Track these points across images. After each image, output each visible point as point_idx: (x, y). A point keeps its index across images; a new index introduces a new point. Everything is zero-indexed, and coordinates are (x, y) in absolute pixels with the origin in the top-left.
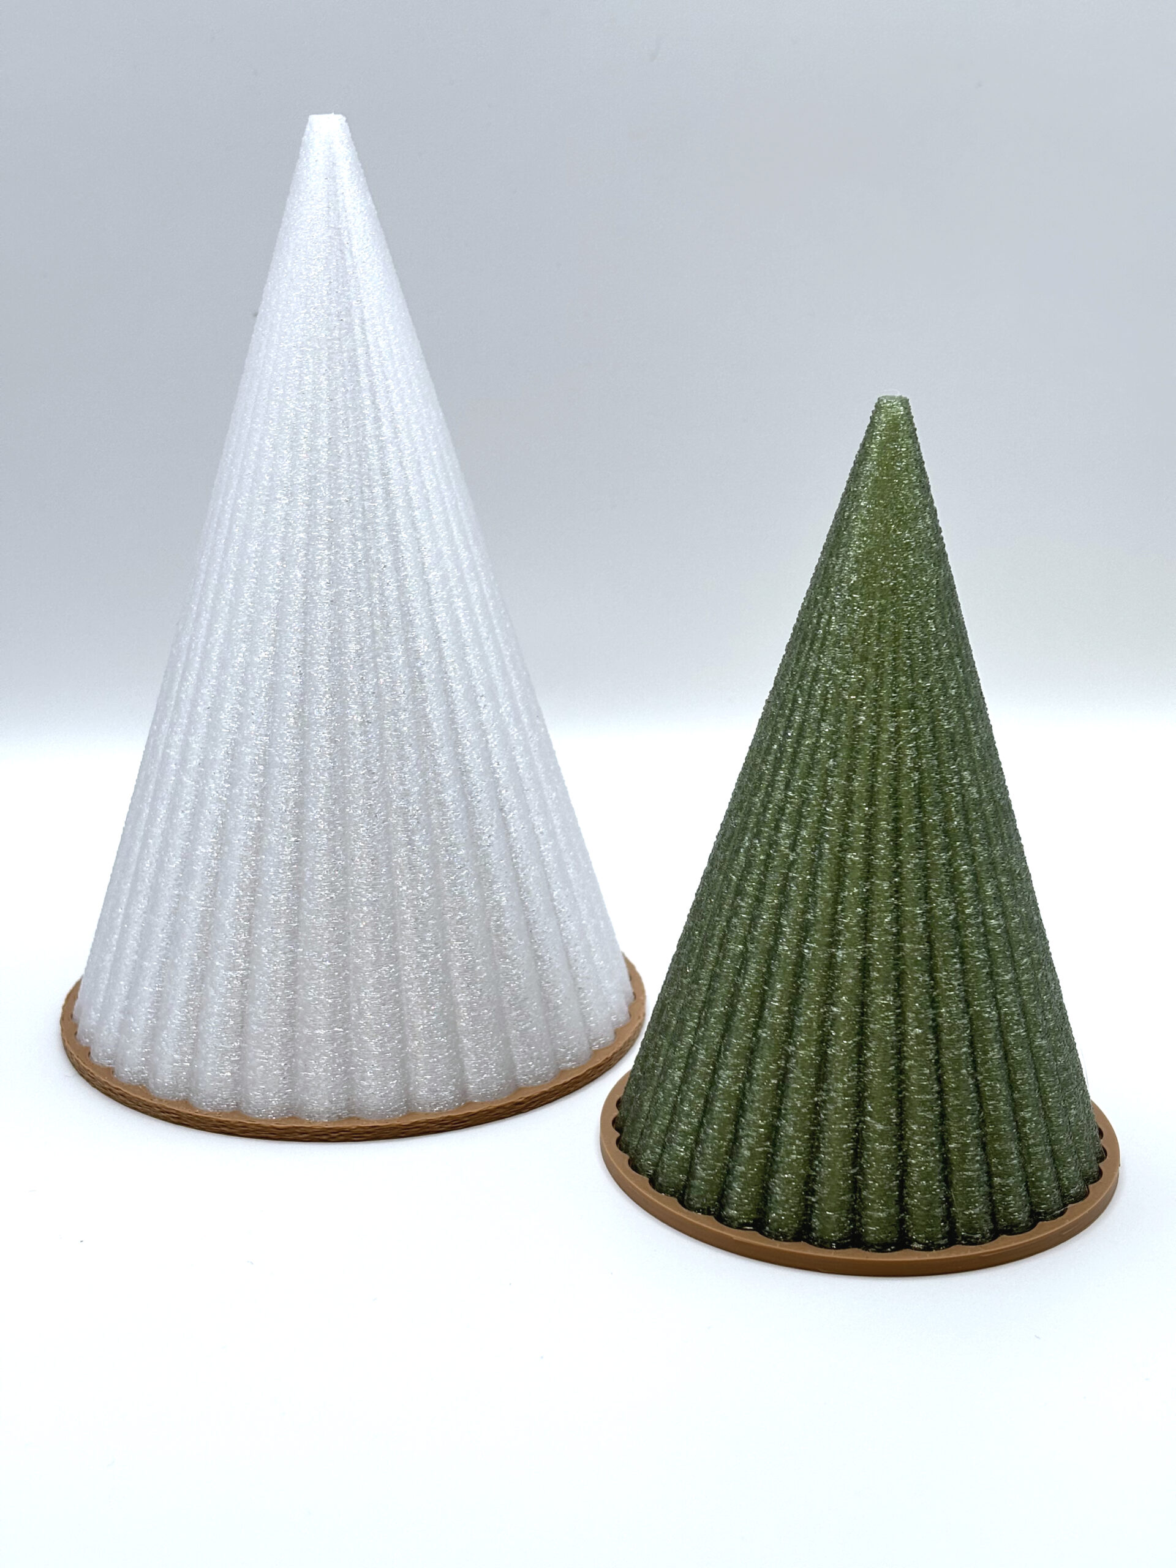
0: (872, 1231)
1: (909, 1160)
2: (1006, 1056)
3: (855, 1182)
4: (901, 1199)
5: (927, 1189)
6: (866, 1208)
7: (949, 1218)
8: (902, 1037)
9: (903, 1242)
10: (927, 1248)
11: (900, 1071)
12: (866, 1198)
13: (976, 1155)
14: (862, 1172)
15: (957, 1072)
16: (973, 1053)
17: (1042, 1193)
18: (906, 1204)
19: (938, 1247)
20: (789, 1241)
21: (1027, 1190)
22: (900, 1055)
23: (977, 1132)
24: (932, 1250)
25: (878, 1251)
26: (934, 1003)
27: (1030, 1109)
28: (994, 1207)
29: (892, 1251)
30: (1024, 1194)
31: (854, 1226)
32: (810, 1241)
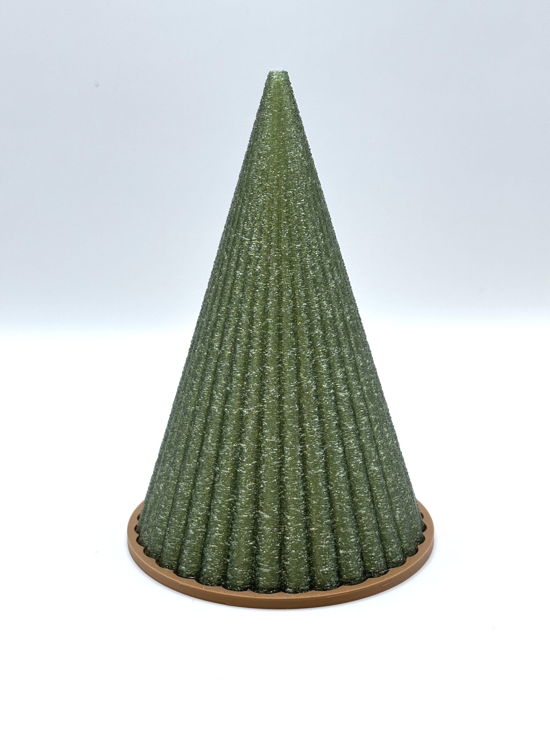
0: (263, 581)
1: (285, 537)
2: (349, 476)
3: (253, 550)
4: (280, 561)
5: (297, 555)
6: (259, 566)
7: (311, 573)
8: (282, 462)
9: (282, 588)
10: (295, 592)
11: (281, 483)
12: (259, 561)
13: (327, 535)
14: (256, 544)
15: (316, 484)
16: (326, 472)
17: (372, 560)
18: (284, 564)
19: (302, 591)
20: (213, 586)
21: (362, 558)
22: (281, 473)
23: (329, 521)
24: (298, 593)
25: (266, 593)
26: (302, 441)
27: (365, 508)
28: (340, 567)
29: (274, 592)
30: (359, 560)
31: (252, 577)
32: (225, 587)
